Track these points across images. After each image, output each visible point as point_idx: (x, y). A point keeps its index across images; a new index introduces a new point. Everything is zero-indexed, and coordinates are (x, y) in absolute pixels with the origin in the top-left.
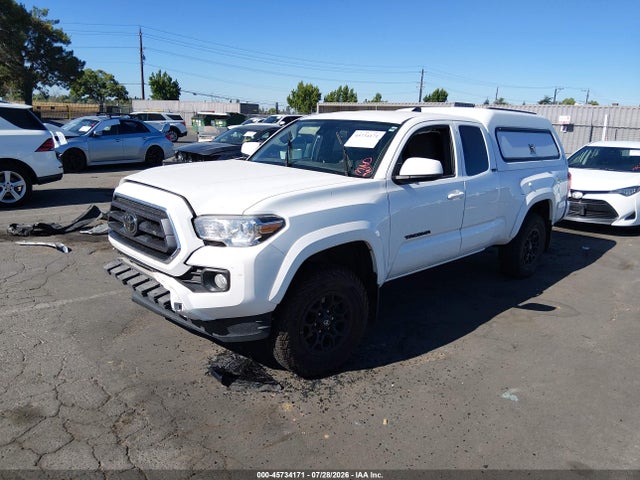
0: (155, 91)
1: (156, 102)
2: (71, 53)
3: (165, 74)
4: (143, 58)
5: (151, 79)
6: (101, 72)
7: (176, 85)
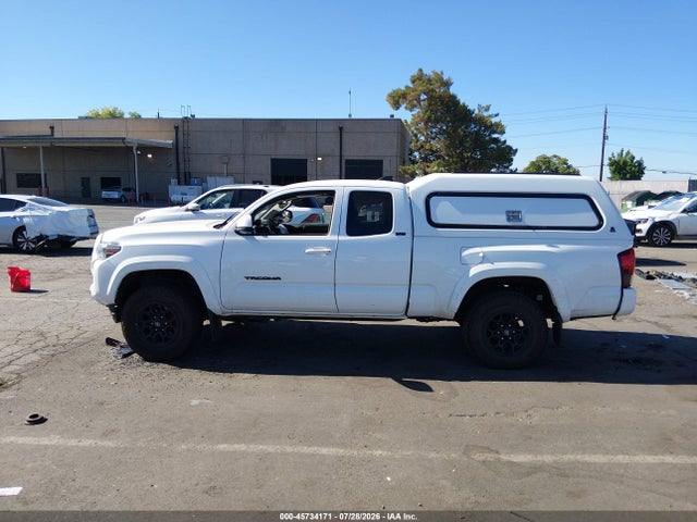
0: (613, 172)
1: (614, 182)
2: (505, 142)
3: (628, 153)
4: (605, 138)
5: (610, 159)
6: (555, 156)
7: (640, 164)
